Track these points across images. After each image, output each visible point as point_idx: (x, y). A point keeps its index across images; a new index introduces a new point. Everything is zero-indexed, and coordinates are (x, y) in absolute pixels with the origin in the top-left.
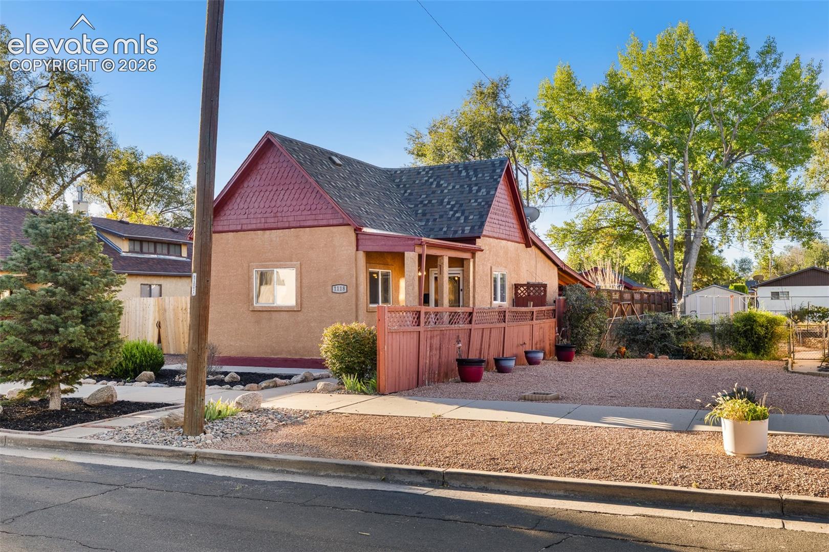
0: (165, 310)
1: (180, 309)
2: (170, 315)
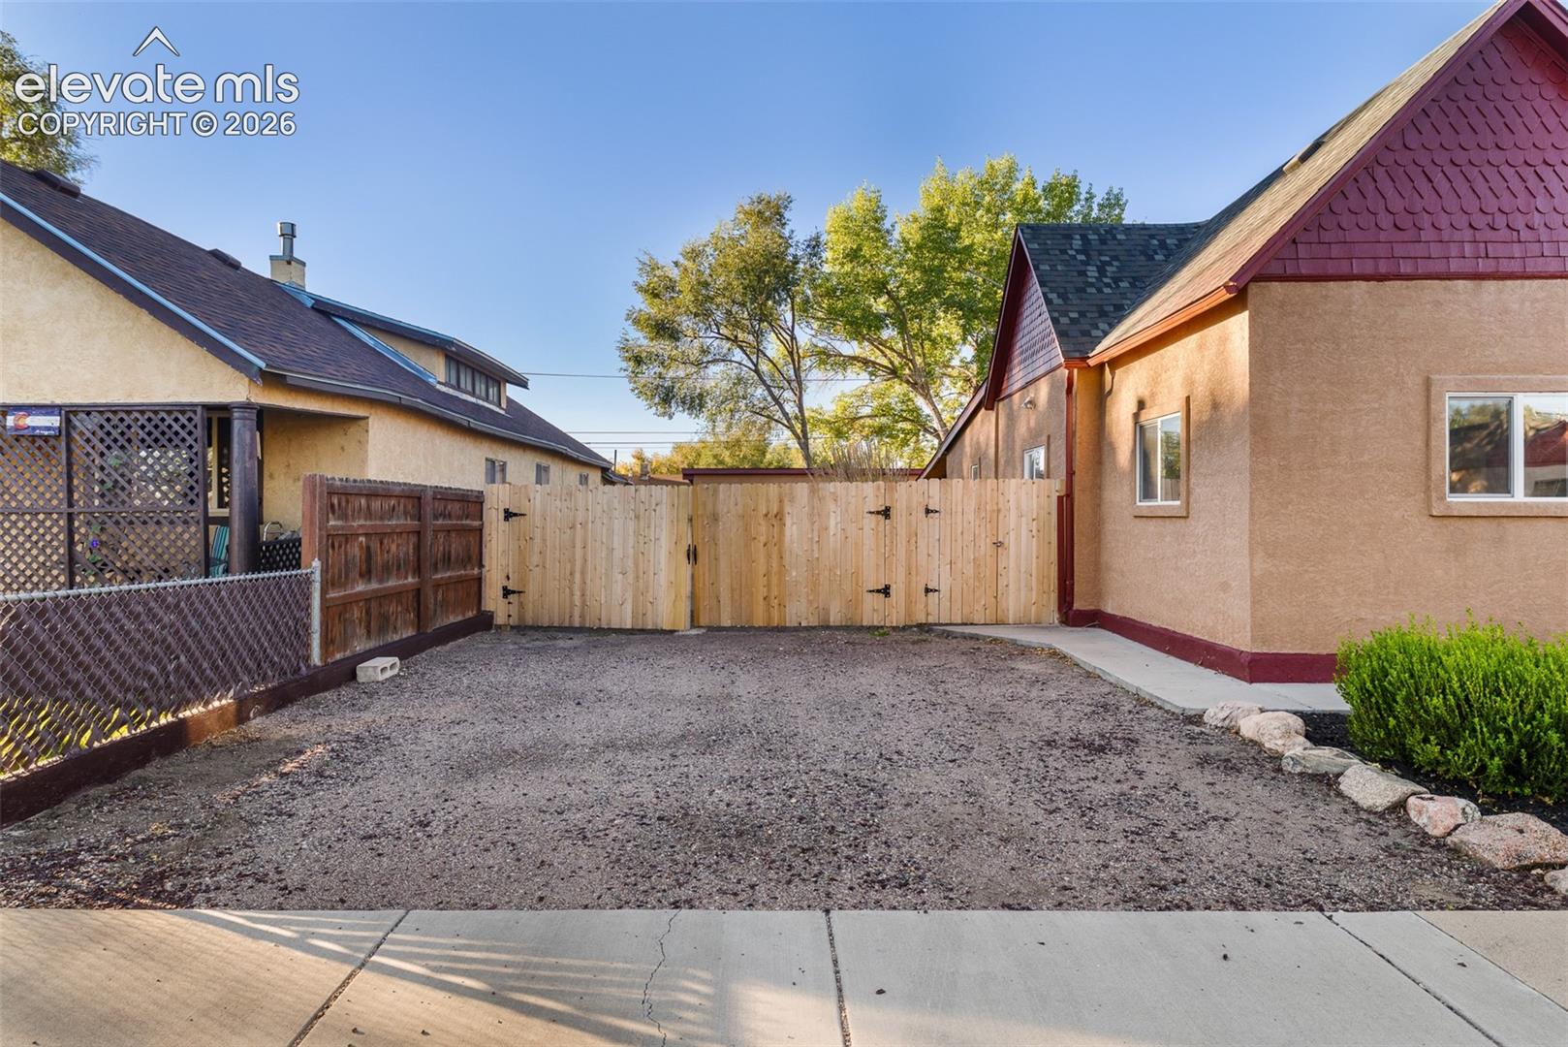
2: (729, 527)
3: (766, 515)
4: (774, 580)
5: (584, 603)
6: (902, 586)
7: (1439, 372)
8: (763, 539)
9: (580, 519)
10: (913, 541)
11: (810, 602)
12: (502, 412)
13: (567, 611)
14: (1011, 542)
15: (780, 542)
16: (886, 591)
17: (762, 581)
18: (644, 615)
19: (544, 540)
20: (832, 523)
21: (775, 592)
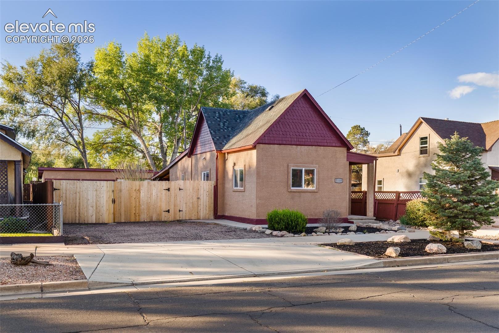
0: (121, 191)
2: (125, 194)
3: (135, 190)
4: (137, 208)
5: (79, 216)
6: (173, 210)
7: (290, 163)
8: (134, 197)
9: (78, 191)
10: (176, 197)
11: (147, 215)
13: (74, 218)
14: (202, 197)
15: (139, 198)
16: (168, 211)
17: (134, 209)
18: (99, 219)
19: (66, 197)
20: (154, 192)
21: (137, 212)
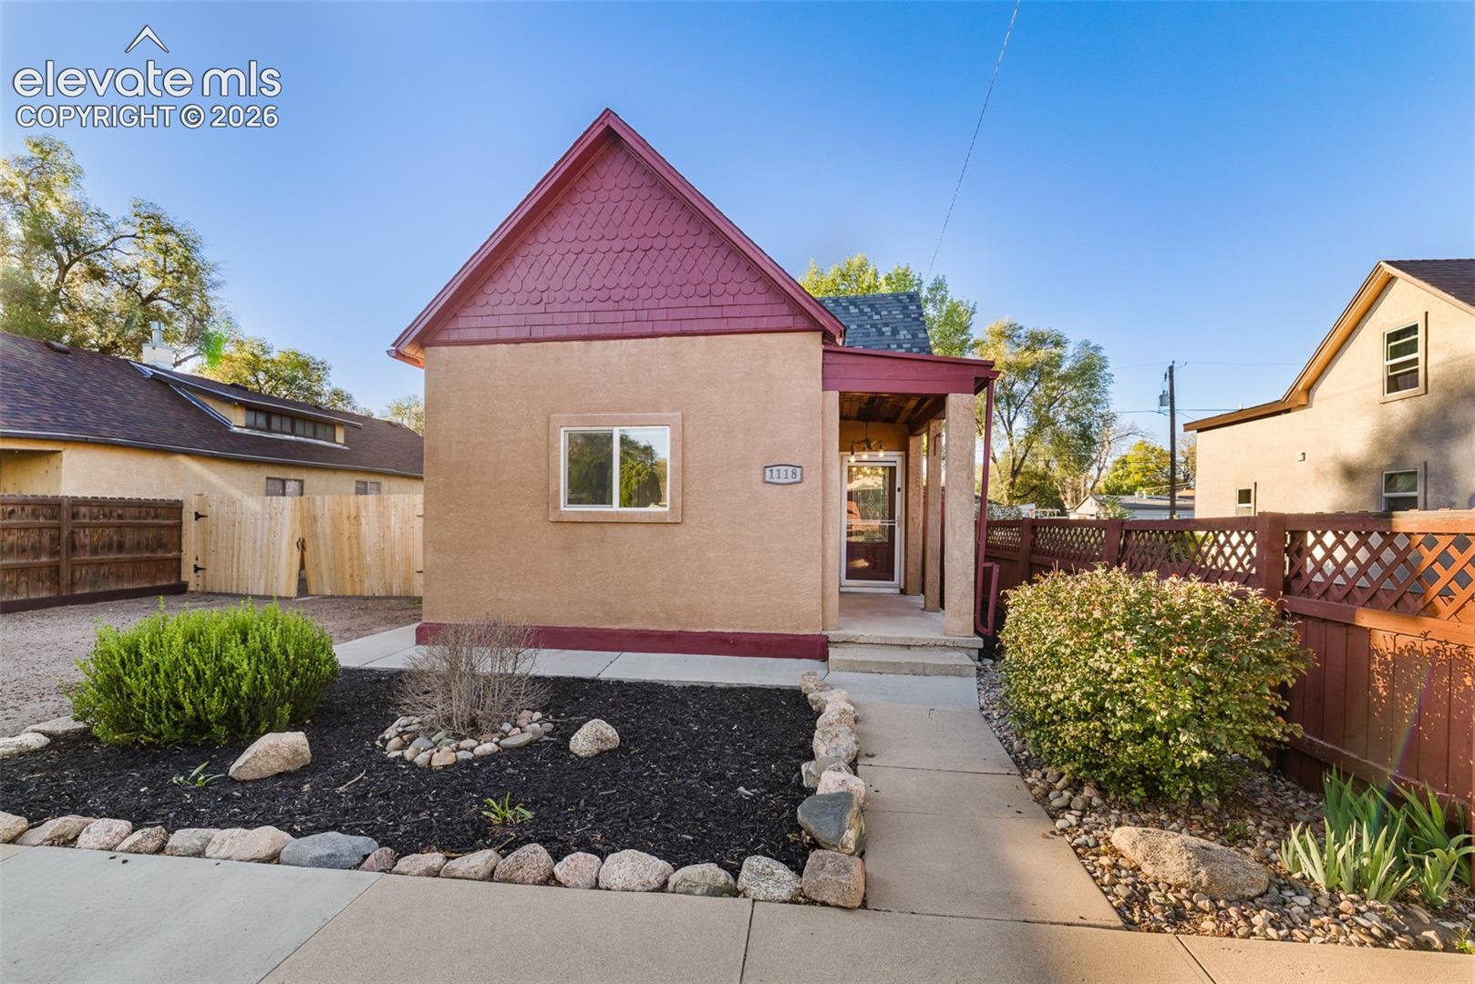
0: (315, 519)
1: (345, 515)
2: (324, 527)
3: (348, 517)
4: (356, 563)
5: (239, 578)
8: (347, 535)
11: (380, 580)
12: (340, 446)
15: (358, 537)
17: (347, 564)
18: (272, 586)
19: (217, 534)
20: (393, 522)
21: (356, 573)
